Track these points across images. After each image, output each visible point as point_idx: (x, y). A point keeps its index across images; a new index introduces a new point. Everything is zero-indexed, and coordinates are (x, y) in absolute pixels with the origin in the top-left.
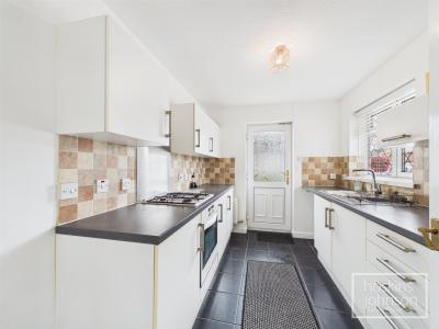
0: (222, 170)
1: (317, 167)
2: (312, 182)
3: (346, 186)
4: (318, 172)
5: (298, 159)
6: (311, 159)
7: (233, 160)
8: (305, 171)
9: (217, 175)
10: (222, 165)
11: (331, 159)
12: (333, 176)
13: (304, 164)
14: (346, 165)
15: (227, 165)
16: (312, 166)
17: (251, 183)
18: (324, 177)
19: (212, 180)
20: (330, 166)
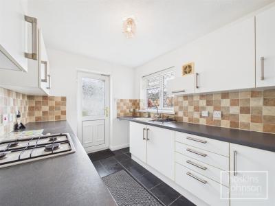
0: (51, 108)
1: (124, 105)
2: (122, 114)
3: (138, 115)
4: (125, 107)
5: (115, 99)
6: (122, 100)
7: (64, 99)
8: (118, 107)
9: (45, 113)
10: (52, 103)
11: (131, 101)
12: (132, 110)
13: (118, 103)
14: (138, 104)
15: (57, 104)
16: (122, 104)
17: (80, 118)
18: (128, 111)
19: (38, 118)
20: (130, 104)
